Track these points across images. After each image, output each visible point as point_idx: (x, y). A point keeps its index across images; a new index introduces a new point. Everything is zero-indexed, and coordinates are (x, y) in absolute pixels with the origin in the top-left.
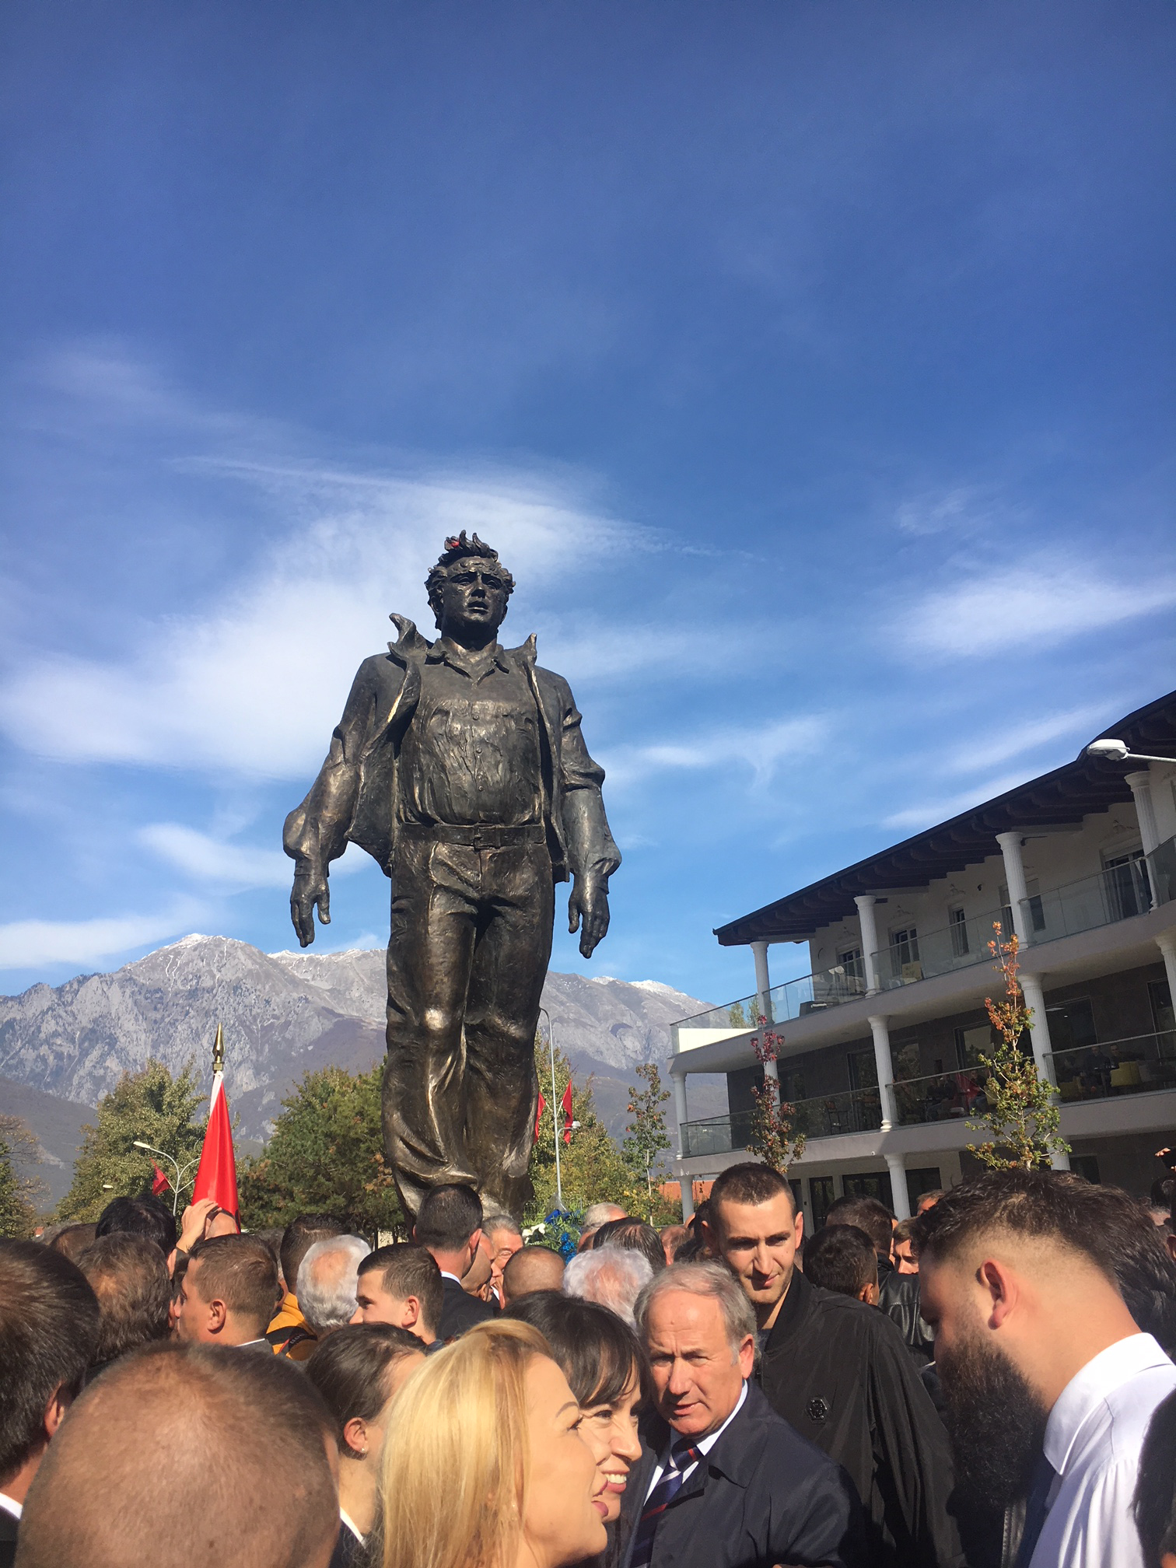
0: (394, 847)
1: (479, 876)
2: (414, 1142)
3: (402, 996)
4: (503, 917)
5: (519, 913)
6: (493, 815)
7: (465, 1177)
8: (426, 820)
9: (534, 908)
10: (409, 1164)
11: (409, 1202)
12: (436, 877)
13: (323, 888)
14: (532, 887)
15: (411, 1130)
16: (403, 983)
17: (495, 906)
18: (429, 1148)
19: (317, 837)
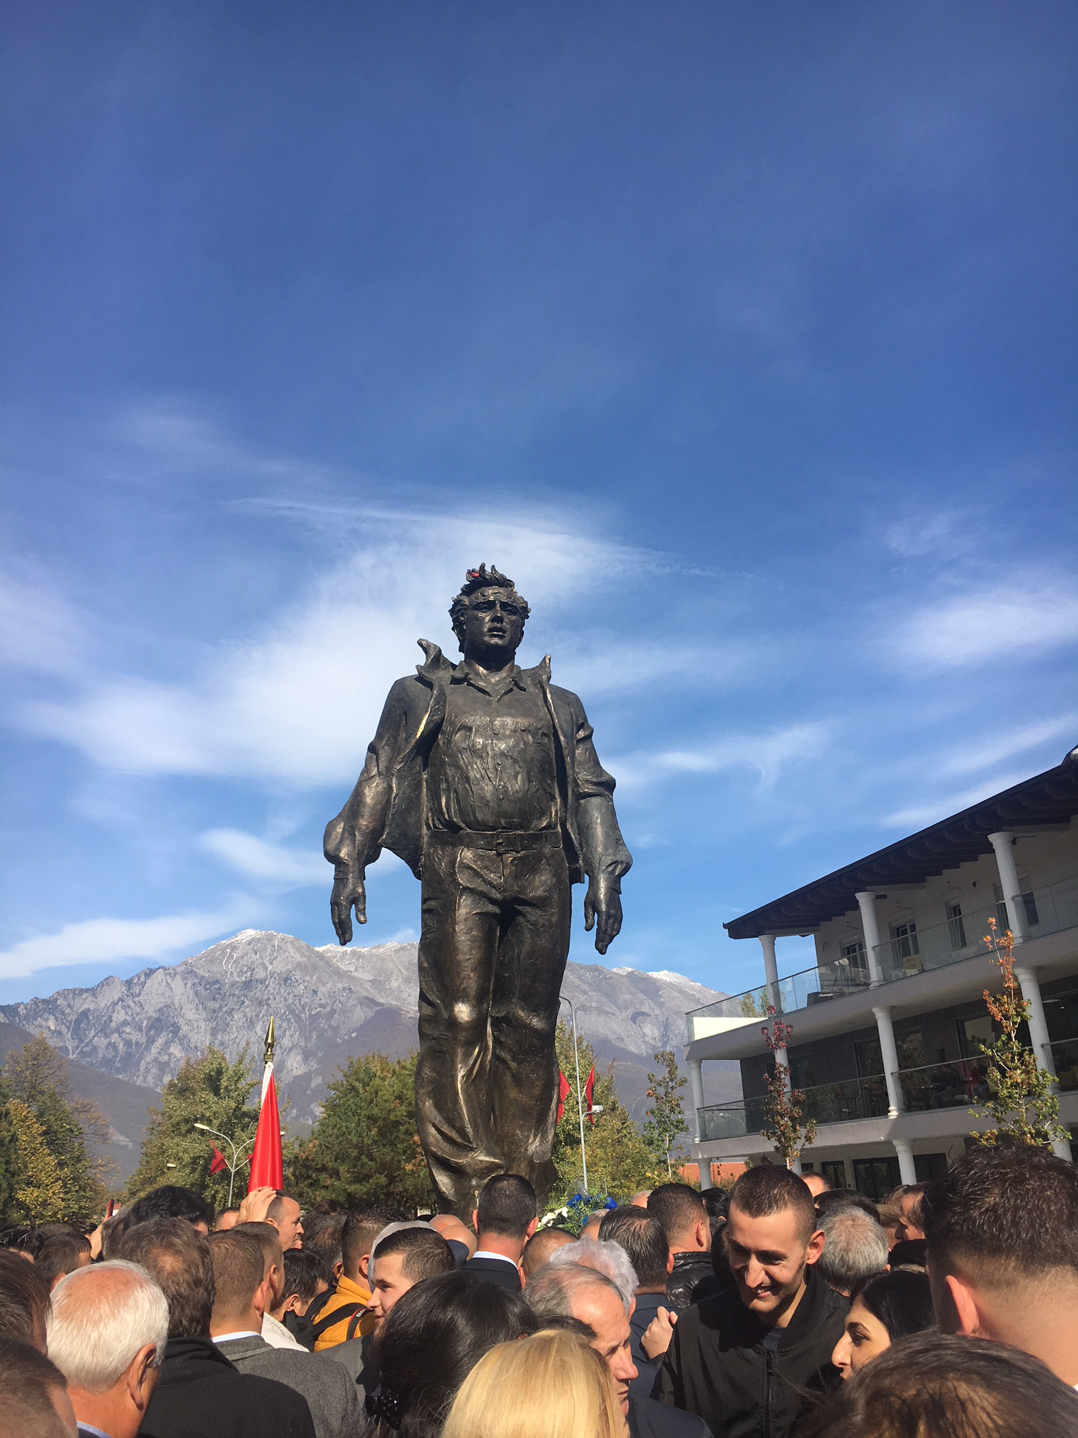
0: (424, 852)
1: (501, 878)
2: (445, 1129)
3: (433, 991)
4: (524, 916)
5: (539, 912)
6: (514, 822)
7: (493, 1162)
8: (453, 827)
9: (552, 908)
10: (441, 1149)
11: (441, 1186)
12: (462, 879)
13: (360, 891)
14: (550, 888)
15: (442, 1116)
16: (432, 977)
17: (516, 906)
18: (459, 1133)
19: (354, 844)
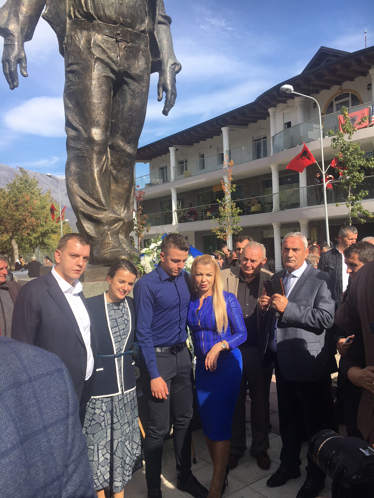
0: (66, 35)
1: (118, 57)
2: (88, 198)
3: (76, 121)
4: (128, 85)
5: (136, 84)
9: (144, 83)
10: (87, 210)
12: (97, 53)
13: (23, 55)
14: (144, 71)
15: (86, 193)
16: (75, 112)
17: (125, 78)
18: (97, 201)
19: (18, 22)
